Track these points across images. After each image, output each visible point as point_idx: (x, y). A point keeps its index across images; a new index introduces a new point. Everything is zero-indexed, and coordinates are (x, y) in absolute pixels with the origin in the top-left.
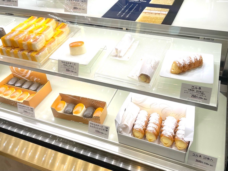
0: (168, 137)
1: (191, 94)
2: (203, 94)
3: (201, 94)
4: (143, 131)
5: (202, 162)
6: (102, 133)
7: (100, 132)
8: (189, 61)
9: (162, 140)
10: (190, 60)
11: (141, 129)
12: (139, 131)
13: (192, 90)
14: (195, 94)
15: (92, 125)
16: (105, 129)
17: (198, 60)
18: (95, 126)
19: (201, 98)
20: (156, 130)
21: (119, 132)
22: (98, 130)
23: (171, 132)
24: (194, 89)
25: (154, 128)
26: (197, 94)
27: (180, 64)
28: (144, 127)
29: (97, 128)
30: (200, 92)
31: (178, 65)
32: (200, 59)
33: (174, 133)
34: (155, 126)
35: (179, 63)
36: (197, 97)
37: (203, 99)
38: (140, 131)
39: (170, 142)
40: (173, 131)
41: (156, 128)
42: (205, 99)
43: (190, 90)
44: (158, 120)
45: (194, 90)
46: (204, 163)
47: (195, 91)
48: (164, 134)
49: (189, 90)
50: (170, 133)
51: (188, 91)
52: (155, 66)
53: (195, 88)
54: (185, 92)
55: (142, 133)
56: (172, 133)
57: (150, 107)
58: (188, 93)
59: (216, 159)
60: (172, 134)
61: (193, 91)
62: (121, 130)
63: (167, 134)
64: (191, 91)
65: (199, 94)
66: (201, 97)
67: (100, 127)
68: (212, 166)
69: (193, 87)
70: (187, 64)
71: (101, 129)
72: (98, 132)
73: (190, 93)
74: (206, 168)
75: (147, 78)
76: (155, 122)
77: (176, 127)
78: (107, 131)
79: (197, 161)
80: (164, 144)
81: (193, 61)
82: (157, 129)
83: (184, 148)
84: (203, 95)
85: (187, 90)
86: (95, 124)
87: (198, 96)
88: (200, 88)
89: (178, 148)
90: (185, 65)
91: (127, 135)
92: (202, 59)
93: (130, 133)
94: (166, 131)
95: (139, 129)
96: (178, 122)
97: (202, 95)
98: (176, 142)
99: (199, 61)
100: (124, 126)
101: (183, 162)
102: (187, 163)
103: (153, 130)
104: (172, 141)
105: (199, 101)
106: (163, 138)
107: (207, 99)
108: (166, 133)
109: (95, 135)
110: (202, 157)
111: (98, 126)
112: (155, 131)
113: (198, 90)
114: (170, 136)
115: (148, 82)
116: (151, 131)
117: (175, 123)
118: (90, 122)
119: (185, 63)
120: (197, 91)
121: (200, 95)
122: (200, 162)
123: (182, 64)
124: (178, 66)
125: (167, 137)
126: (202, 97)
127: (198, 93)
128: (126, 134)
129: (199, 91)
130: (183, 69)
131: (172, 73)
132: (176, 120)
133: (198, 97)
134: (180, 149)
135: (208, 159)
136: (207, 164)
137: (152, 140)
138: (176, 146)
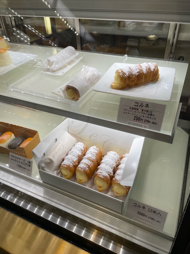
0: (103, 177)
1: (134, 116)
2: (151, 115)
3: (149, 114)
4: (73, 168)
5: (146, 216)
6: (25, 168)
7: (22, 167)
8: (138, 70)
9: (96, 181)
10: (140, 69)
11: (70, 165)
12: (66, 168)
13: (135, 109)
14: (139, 115)
15: (13, 158)
16: (27, 163)
17: (152, 70)
18: (16, 159)
19: (148, 122)
20: (89, 167)
21: (41, 168)
22: (20, 164)
23: (109, 171)
24: (138, 107)
25: (87, 165)
26: (143, 115)
27: (124, 74)
28: (74, 163)
29: (19, 162)
30: (147, 111)
31: (121, 74)
32: (154, 69)
33: (112, 173)
34: (89, 163)
35: (122, 71)
36: (142, 120)
37: (151, 122)
38: (68, 168)
39: (105, 186)
40: (111, 171)
41: (89, 165)
42: (153, 123)
43: (133, 109)
44: (95, 155)
45: (138, 109)
46: (148, 217)
47: (140, 110)
48: (98, 173)
49: (131, 108)
50: (107, 172)
51: (129, 111)
52: (91, 79)
53: (139, 105)
54: (125, 111)
55: (71, 171)
56: (109, 173)
57: (90, 138)
58: (128, 113)
59: (166, 214)
60: (109, 175)
61: (137, 111)
62: (43, 165)
63: (102, 174)
64: (134, 111)
65: (145, 115)
66: (148, 119)
67: (22, 161)
68: (159, 222)
69: (137, 104)
70: (135, 75)
71: (23, 163)
72: (20, 166)
73: (132, 113)
74: (150, 224)
75: (76, 92)
76: (91, 158)
77: (117, 166)
78: (30, 166)
79: (139, 213)
80: (97, 187)
81: (145, 71)
82: (91, 166)
83: (122, 194)
84: (152, 117)
85: (128, 109)
86: (16, 157)
87: (144, 119)
88: (147, 105)
89: (115, 193)
90: (132, 75)
91: (51, 174)
92: (158, 70)
93: (55, 170)
94: (102, 170)
95: (67, 165)
96: (121, 158)
97: (149, 116)
98: (113, 185)
99: (153, 72)
100: (49, 161)
101: (121, 213)
102: (126, 216)
103: (86, 167)
104: (107, 183)
105: (145, 126)
106: (97, 179)
107: (157, 124)
108: (100, 173)
109: (16, 171)
110: (147, 209)
111: (20, 159)
112: (87, 169)
113: (144, 108)
114: (105, 177)
115: (77, 99)
116: (82, 169)
117: (117, 160)
118: (11, 154)
119: (131, 73)
120: (142, 110)
121: (147, 116)
122: (143, 215)
123: (127, 74)
124: (120, 76)
125: (101, 178)
126: (150, 120)
127: (144, 113)
128: (49, 171)
129: (145, 111)
130: (127, 82)
131: (112, 87)
132: (119, 157)
133: (144, 121)
134: (117, 195)
135: (155, 212)
136: (152, 219)
137: (82, 181)
138: (113, 191)
